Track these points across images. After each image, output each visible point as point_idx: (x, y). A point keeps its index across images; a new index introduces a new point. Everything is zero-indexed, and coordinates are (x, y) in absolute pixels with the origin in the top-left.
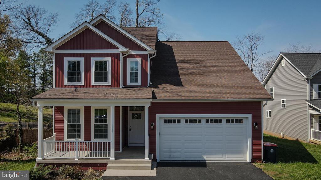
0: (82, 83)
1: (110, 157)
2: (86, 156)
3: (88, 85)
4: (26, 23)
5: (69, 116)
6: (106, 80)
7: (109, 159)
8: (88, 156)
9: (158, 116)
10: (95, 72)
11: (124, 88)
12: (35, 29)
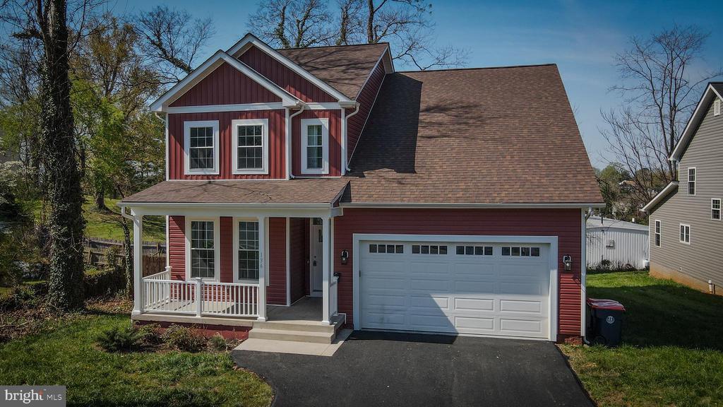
0: (215, 171)
1: (257, 315)
2: (224, 312)
3: (227, 175)
4: (153, 43)
5: (194, 235)
6: (259, 165)
7: (256, 318)
8: (228, 312)
9: (357, 237)
10: (239, 148)
11: (295, 179)
12: (170, 55)
